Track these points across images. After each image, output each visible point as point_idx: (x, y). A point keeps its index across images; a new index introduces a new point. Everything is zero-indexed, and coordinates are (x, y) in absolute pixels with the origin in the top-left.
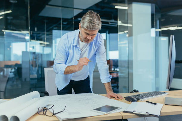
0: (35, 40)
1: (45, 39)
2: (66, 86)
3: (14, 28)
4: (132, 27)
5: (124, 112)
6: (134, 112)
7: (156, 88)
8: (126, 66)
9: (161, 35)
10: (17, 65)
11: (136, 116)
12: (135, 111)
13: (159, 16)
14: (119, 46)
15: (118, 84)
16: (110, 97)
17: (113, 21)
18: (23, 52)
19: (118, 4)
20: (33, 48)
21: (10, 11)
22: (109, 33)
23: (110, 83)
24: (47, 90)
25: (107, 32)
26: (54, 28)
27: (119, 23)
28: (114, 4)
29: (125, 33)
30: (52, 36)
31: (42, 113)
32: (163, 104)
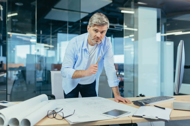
0: (40, 43)
1: (51, 42)
2: (72, 89)
3: (19, 31)
4: (137, 32)
5: (133, 116)
6: (143, 117)
7: (161, 93)
8: (132, 70)
9: (167, 39)
10: (21, 67)
11: (146, 120)
12: (145, 115)
13: (165, 20)
14: (125, 50)
15: (122, 88)
16: (118, 101)
17: (118, 25)
18: (28, 55)
19: (124, 9)
20: (38, 50)
21: (16, 14)
22: (114, 37)
23: (118, 87)
24: (53, 93)
25: (112, 36)
26: (59, 31)
27: (125, 27)
28: (120, 8)
29: (130, 37)
30: (57, 40)
31: (52, 116)
32: (171, 108)
